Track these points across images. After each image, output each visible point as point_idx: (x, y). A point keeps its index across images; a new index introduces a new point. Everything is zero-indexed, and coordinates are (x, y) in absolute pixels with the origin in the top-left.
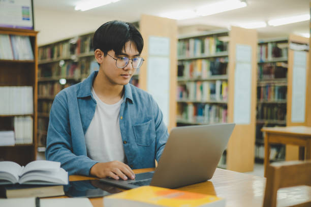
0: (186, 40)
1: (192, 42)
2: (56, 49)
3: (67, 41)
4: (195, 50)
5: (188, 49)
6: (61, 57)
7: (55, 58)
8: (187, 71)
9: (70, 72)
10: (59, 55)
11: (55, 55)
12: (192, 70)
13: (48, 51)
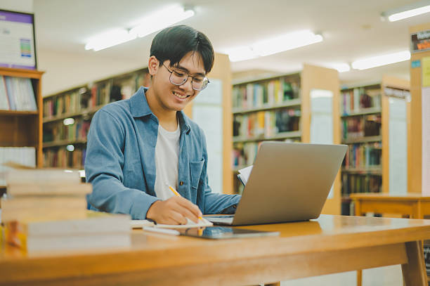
0: (242, 86)
1: (250, 88)
2: (60, 102)
3: (75, 90)
4: (254, 100)
5: (246, 98)
6: (68, 114)
7: (59, 115)
8: (244, 129)
9: (80, 133)
10: (64, 111)
11: (59, 111)
12: (250, 127)
13: (49, 104)
